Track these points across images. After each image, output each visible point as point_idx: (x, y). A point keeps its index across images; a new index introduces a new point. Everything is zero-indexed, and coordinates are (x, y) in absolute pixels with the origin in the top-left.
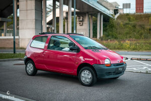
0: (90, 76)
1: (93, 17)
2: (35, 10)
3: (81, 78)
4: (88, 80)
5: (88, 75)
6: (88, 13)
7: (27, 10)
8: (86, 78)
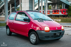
0: (35, 38)
1: (60, 5)
2: (29, 2)
3: (30, 39)
4: (34, 41)
5: (34, 37)
6: (57, 3)
7: (25, 2)
8: (33, 39)
